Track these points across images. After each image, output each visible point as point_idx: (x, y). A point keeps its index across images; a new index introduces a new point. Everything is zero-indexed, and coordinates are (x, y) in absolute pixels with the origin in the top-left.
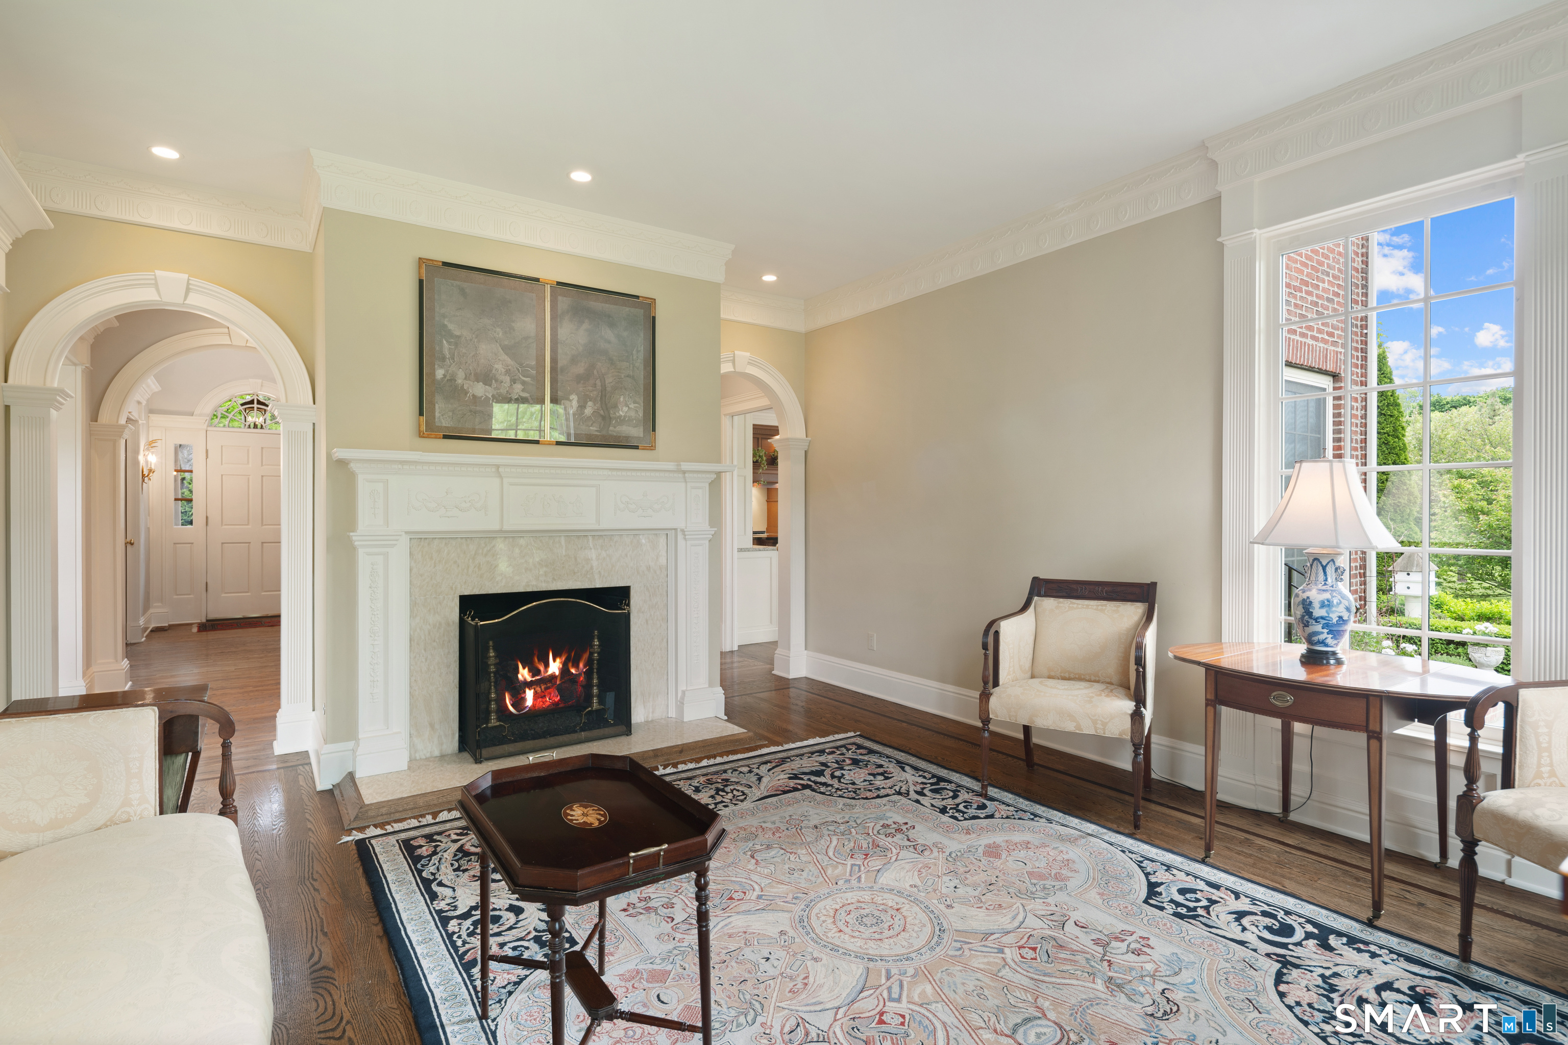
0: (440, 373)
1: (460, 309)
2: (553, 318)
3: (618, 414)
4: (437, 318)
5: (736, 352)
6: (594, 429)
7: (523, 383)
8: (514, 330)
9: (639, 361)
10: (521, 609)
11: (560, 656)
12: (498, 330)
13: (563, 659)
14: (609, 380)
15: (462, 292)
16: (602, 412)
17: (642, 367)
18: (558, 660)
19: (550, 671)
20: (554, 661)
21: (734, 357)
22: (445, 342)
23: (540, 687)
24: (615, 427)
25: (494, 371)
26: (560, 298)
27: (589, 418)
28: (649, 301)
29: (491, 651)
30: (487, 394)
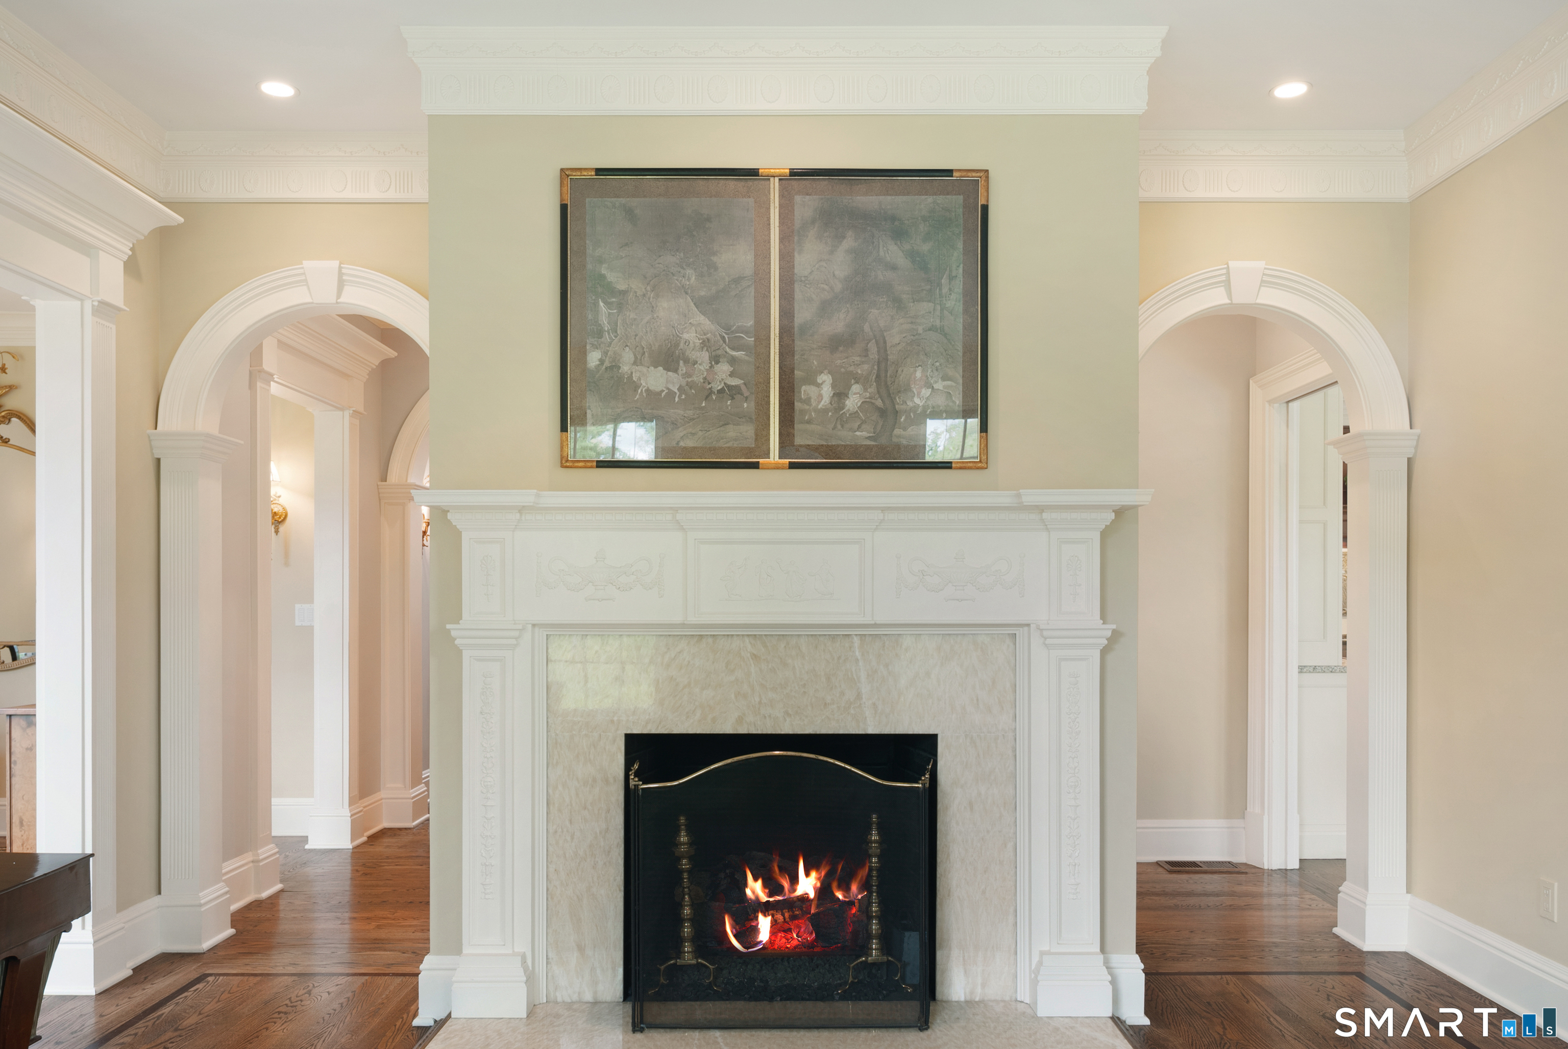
0: (593, 358)
1: (627, 245)
2: (784, 238)
3: (910, 404)
4: (589, 266)
5: (1232, 264)
6: (862, 435)
7: (733, 361)
8: (716, 269)
9: (953, 296)
10: (713, 767)
11: (817, 868)
12: (689, 271)
13: (823, 874)
14: (894, 338)
15: (629, 213)
16: (879, 403)
17: (960, 308)
18: (814, 874)
19: (800, 891)
20: (807, 874)
21: (1228, 274)
22: (601, 304)
23: (783, 915)
24: (905, 429)
25: (682, 345)
26: (798, 199)
27: (854, 415)
28: (974, 176)
29: (683, 833)
30: (671, 387)
